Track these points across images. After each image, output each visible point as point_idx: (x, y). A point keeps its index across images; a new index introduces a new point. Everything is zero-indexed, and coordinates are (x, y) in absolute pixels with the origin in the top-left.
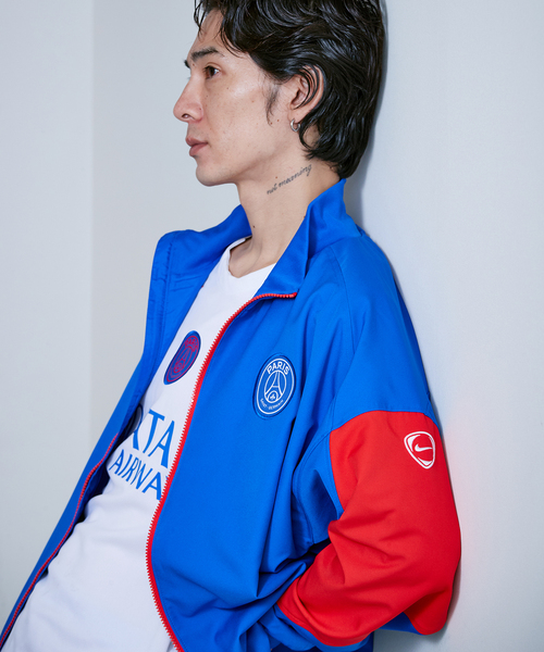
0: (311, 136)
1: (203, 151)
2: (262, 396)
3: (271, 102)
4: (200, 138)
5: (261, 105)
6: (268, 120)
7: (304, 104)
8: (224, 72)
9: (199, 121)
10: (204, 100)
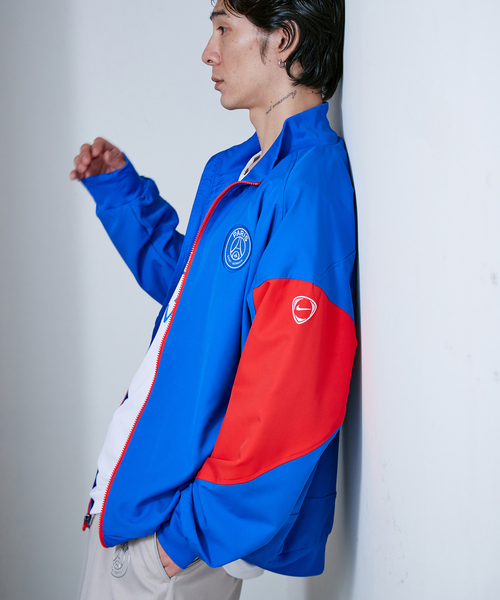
0: (296, 70)
1: (221, 86)
2: (228, 253)
3: (264, 48)
4: (219, 78)
5: (257, 50)
6: (263, 61)
7: (287, 48)
8: (230, 29)
9: (219, 64)
10: (221, 50)
